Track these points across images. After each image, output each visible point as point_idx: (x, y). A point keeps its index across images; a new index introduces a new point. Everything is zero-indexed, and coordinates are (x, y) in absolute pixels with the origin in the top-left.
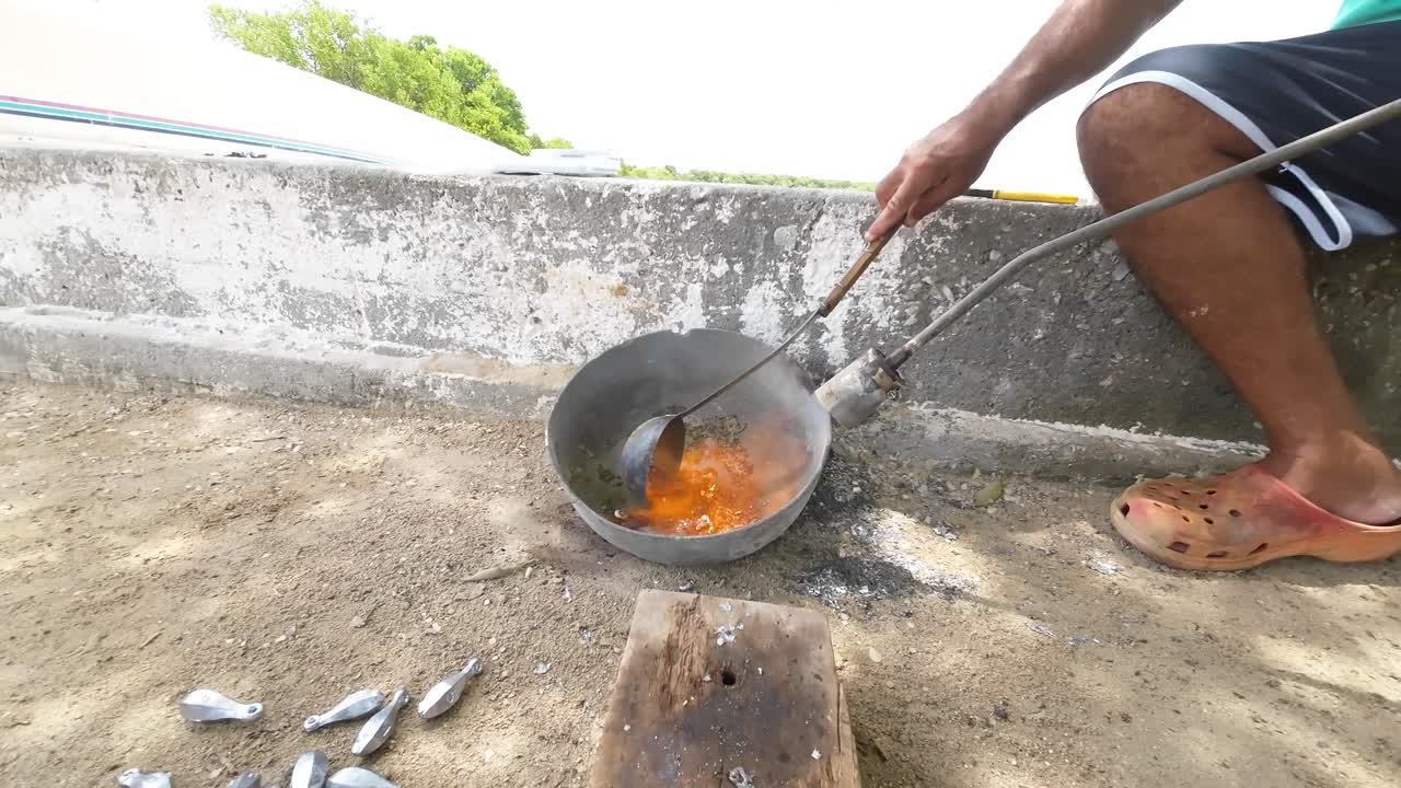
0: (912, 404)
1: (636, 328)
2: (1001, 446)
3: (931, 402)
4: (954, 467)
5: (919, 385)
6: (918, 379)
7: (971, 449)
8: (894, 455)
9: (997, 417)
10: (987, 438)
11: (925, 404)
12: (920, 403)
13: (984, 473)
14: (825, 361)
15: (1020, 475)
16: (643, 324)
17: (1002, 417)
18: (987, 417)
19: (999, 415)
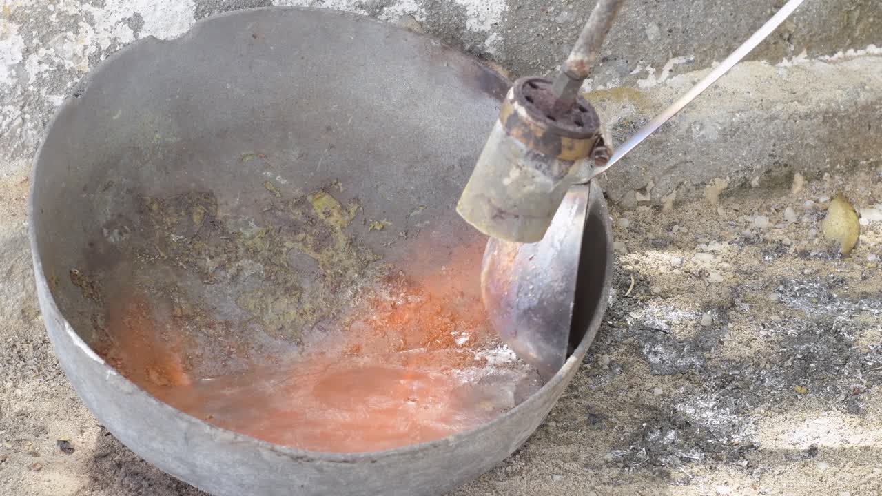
0: (645, 75)
1: (27, 52)
2: (829, 117)
3: (681, 60)
4: (755, 182)
5: (653, 31)
6: (649, 20)
7: (781, 138)
8: (643, 190)
9: (802, 59)
10: (802, 109)
11: (669, 66)
12: (659, 68)
13: (809, 178)
14: (460, 28)
15: (870, 165)
16: (44, 40)
17: (810, 56)
18: (785, 62)
19: (804, 54)
